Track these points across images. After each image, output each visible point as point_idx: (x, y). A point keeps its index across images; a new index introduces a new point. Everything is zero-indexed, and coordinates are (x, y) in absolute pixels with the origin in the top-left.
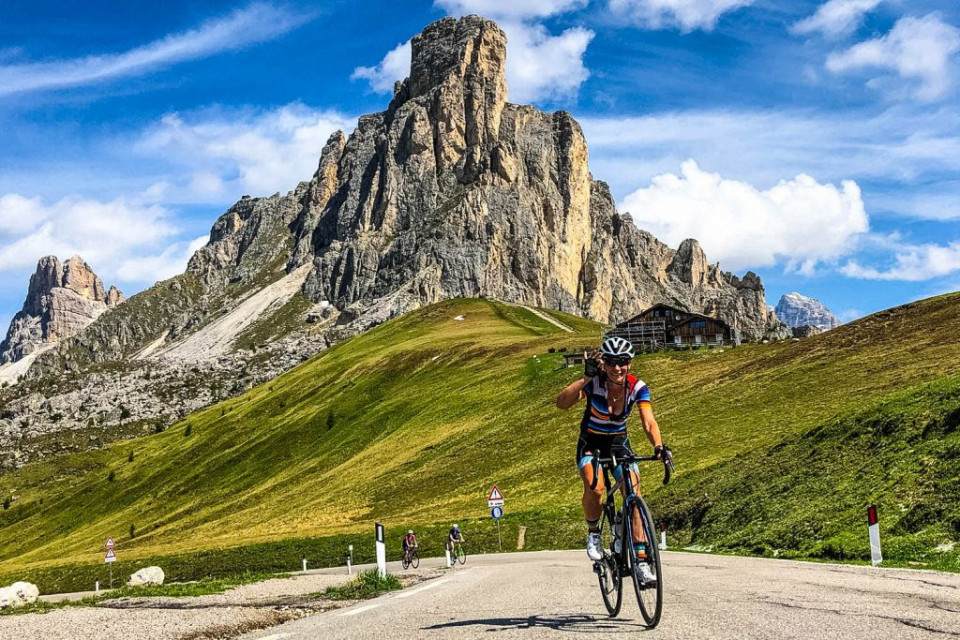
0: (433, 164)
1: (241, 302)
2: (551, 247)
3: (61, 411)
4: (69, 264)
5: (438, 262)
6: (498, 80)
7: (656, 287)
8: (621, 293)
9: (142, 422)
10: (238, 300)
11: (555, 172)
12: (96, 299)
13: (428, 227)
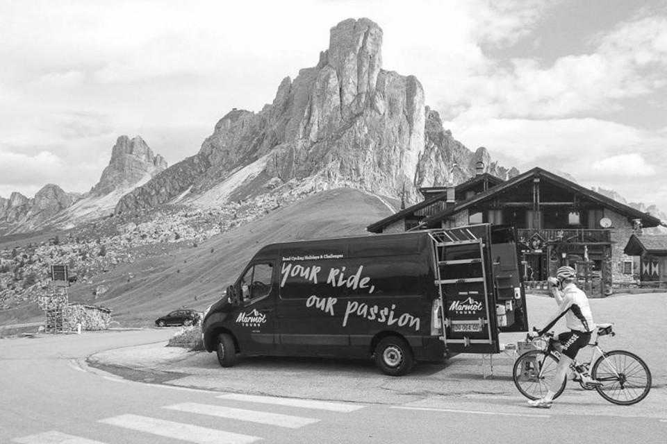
0: (339, 103)
1: (232, 175)
2: (402, 152)
3: (145, 233)
4: (135, 140)
5: (339, 159)
6: (377, 57)
7: (461, 174)
8: (440, 178)
9: (186, 241)
10: (231, 173)
11: (405, 110)
12: (149, 161)
13: (334, 139)
